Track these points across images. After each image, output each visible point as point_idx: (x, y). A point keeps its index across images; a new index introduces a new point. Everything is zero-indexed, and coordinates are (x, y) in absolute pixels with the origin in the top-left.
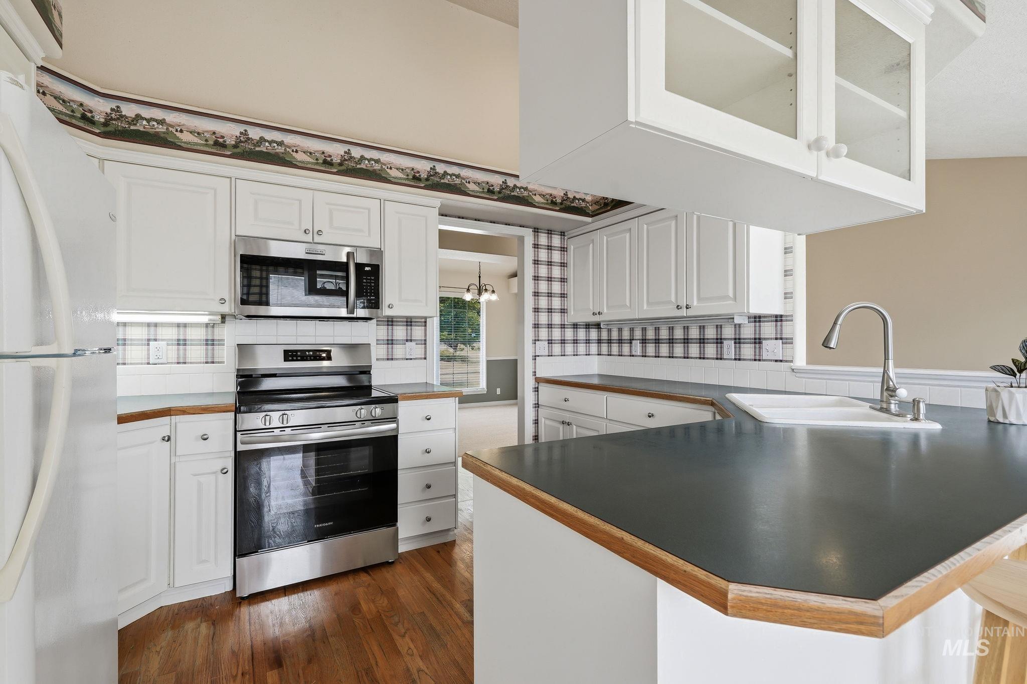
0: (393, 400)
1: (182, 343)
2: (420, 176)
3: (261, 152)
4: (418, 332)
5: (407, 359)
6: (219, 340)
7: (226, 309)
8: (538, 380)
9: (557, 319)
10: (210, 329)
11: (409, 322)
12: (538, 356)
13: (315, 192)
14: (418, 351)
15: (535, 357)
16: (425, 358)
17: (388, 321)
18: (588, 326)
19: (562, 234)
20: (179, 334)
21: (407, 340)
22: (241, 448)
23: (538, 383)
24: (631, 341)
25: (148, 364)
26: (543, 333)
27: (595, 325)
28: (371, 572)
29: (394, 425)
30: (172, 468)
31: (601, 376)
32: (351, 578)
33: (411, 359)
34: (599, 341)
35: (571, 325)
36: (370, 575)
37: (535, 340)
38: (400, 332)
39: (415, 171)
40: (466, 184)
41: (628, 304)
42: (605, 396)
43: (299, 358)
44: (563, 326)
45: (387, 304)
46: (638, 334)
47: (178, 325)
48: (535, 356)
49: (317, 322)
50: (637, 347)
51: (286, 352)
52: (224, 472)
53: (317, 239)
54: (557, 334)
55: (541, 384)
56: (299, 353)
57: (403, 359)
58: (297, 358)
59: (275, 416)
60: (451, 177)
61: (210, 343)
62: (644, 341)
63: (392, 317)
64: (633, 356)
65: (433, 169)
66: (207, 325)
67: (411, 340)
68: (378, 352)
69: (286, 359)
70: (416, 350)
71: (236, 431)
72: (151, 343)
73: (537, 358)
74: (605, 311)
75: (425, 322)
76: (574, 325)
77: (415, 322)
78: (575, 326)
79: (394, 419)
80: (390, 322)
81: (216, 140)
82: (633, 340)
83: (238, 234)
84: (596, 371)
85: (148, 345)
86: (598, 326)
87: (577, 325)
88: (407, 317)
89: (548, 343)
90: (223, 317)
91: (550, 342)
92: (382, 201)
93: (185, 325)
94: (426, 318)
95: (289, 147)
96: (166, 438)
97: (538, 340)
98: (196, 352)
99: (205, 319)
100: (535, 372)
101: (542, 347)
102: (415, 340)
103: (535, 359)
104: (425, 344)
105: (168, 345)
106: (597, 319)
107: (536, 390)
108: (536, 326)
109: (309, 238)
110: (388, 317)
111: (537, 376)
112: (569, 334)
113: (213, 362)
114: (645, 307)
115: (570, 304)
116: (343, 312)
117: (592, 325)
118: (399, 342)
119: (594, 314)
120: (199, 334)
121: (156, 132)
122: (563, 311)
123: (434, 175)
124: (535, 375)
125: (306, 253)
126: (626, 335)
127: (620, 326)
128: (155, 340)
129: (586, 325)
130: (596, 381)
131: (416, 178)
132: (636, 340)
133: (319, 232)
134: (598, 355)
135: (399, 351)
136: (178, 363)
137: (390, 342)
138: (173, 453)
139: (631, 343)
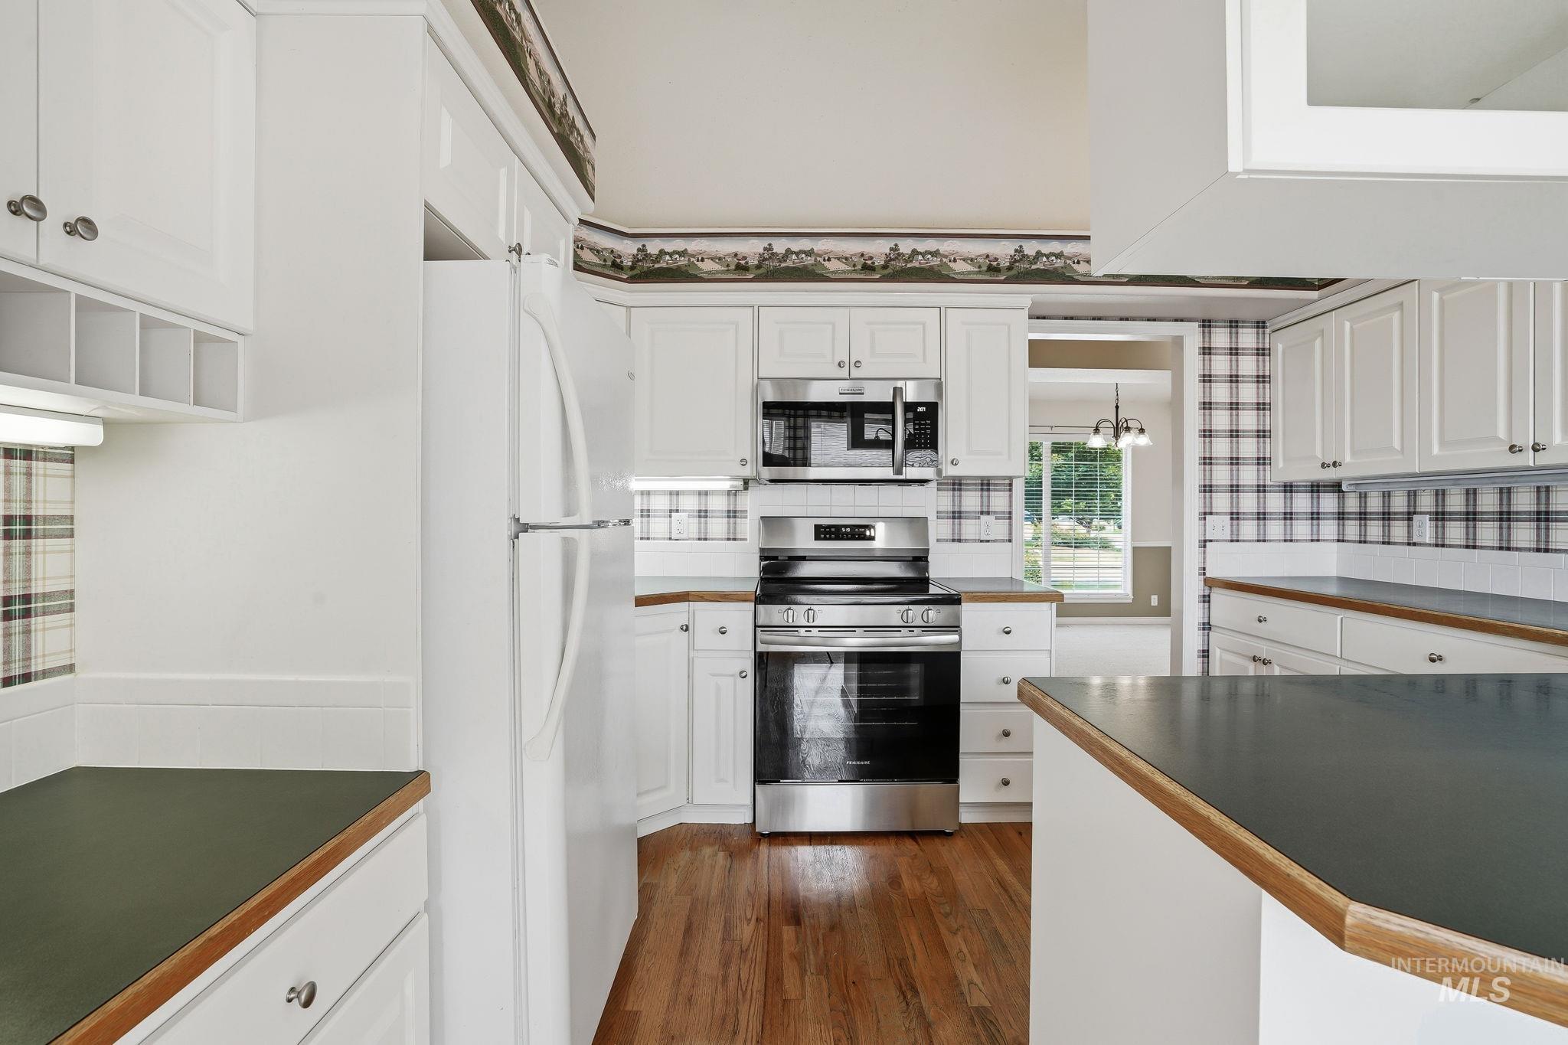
0: (953, 600)
1: (703, 514)
2: (998, 264)
3: (788, 267)
4: (998, 500)
5: (982, 541)
6: (741, 511)
7: (747, 472)
8: (1210, 583)
9: (1248, 475)
10: (732, 498)
11: (986, 485)
12: (1211, 541)
13: (853, 310)
14: (999, 528)
15: (1204, 543)
16: (1010, 541)
17: (954, 484)
18: (1316, 488)
19: (1260, 325)
20: (700, 504)
21: (982, 513)
22: (761, 648)
23: (1210, 587)
24: (1409, 516)
25: (670, 539)
26: (1222, 502)
27: (1333, 486)
28: (919, 840)
29: (954, 638)
30: (690, 662)
31: (1343, 581)
32: (892, 840)
33: (988, 541)
34: (1341, 516)
35: (1279, 486)
36: (917, 842)
37: (1205, 513)
38: (971, 500)
39: (991, 258)
40: (1073, 265)
41: (1397, 445)
42: (1339, 617)
43: (833, 536)
44: (1261, 489)
45: (950, 459)
46: (1426, 502)
47: (700, 493)
48: (1205, 541)
49: (857, 487)
50: (1425, 530)
51: (817, 527)
52: (743, 675)
53: (855, 373)
54: (1248, 503)
55: (1215, 590)
56: (833, 530)
57: (975, 541)
58: (830, 536)
59: (800, 610)
60: (1048, 258)
61: (732, 514)
62: (1440, 517)
63: (960, 478)
64: (1415, 544)
65: (1019, 251)
66: (729, 493)
67: (988, 513)
68: (939, 529)
69: (817, 538)
70: (996, 528)
71: (756, 626)
72: (673, 514)
73: (1208, 544)
74: (1348, 459)
75: (1011, 485)
76: (1285, 486)
77: (995, 484)
78: (1288, 488)
79: (955, 628)
80: (957, 485)
81: (739, 263)
82: (1415, 513)
83: (760, 376)
84: (1333, 572)
85: (670, 516)
86: (1336, 487)
87: (1291, 486)
88: (982, 478)
89: (1232, 519)
90: (746, 482)
91: (1235, 516)
92: (943, 309)
93: (706, 493)
94: (1011, 478)
95: (820, 256)
96: (685, 628)
97: (1211, 513)
98: (718, 526)
99: (726, 485)
100: (1204, 569)
101: (1219, 525)
102: (995, 513)
103: (1205, 546)
104: (1010, 518)
105: (689, 516)
106: (1331, 475)
107: (1206, 599)
108: (1207, 489)
109: (844, 373)
110: (954, 478)
111: (1208, 575)
112: (1275, 502)
113: (735, 539)
114: (1436, 450)
115: (1276, 449)
116: (888, 473)
117: (1325, 486)
118: (970, 515)
119: (1323, 465)
120: (718, 504)
121: (678, 266)
122: (1262, 461)
123: (1021, 259)
124: (1204, 574)
125: (840, 394)
126: (1399, 504)
127: (1386, 488)
128: (677, 511)
129: (1312, 486)
130: (1332, 590)
131: (993, 269)
132: (1421, 513)
133: (857, 364)
134: (1338, 541)
135: (969, 528)
136: (699, 539)
137: (957, 515)
138: (691, 646)
139: (1410, 519)
